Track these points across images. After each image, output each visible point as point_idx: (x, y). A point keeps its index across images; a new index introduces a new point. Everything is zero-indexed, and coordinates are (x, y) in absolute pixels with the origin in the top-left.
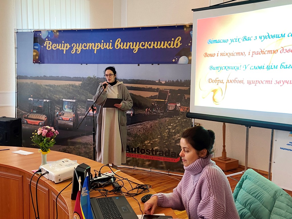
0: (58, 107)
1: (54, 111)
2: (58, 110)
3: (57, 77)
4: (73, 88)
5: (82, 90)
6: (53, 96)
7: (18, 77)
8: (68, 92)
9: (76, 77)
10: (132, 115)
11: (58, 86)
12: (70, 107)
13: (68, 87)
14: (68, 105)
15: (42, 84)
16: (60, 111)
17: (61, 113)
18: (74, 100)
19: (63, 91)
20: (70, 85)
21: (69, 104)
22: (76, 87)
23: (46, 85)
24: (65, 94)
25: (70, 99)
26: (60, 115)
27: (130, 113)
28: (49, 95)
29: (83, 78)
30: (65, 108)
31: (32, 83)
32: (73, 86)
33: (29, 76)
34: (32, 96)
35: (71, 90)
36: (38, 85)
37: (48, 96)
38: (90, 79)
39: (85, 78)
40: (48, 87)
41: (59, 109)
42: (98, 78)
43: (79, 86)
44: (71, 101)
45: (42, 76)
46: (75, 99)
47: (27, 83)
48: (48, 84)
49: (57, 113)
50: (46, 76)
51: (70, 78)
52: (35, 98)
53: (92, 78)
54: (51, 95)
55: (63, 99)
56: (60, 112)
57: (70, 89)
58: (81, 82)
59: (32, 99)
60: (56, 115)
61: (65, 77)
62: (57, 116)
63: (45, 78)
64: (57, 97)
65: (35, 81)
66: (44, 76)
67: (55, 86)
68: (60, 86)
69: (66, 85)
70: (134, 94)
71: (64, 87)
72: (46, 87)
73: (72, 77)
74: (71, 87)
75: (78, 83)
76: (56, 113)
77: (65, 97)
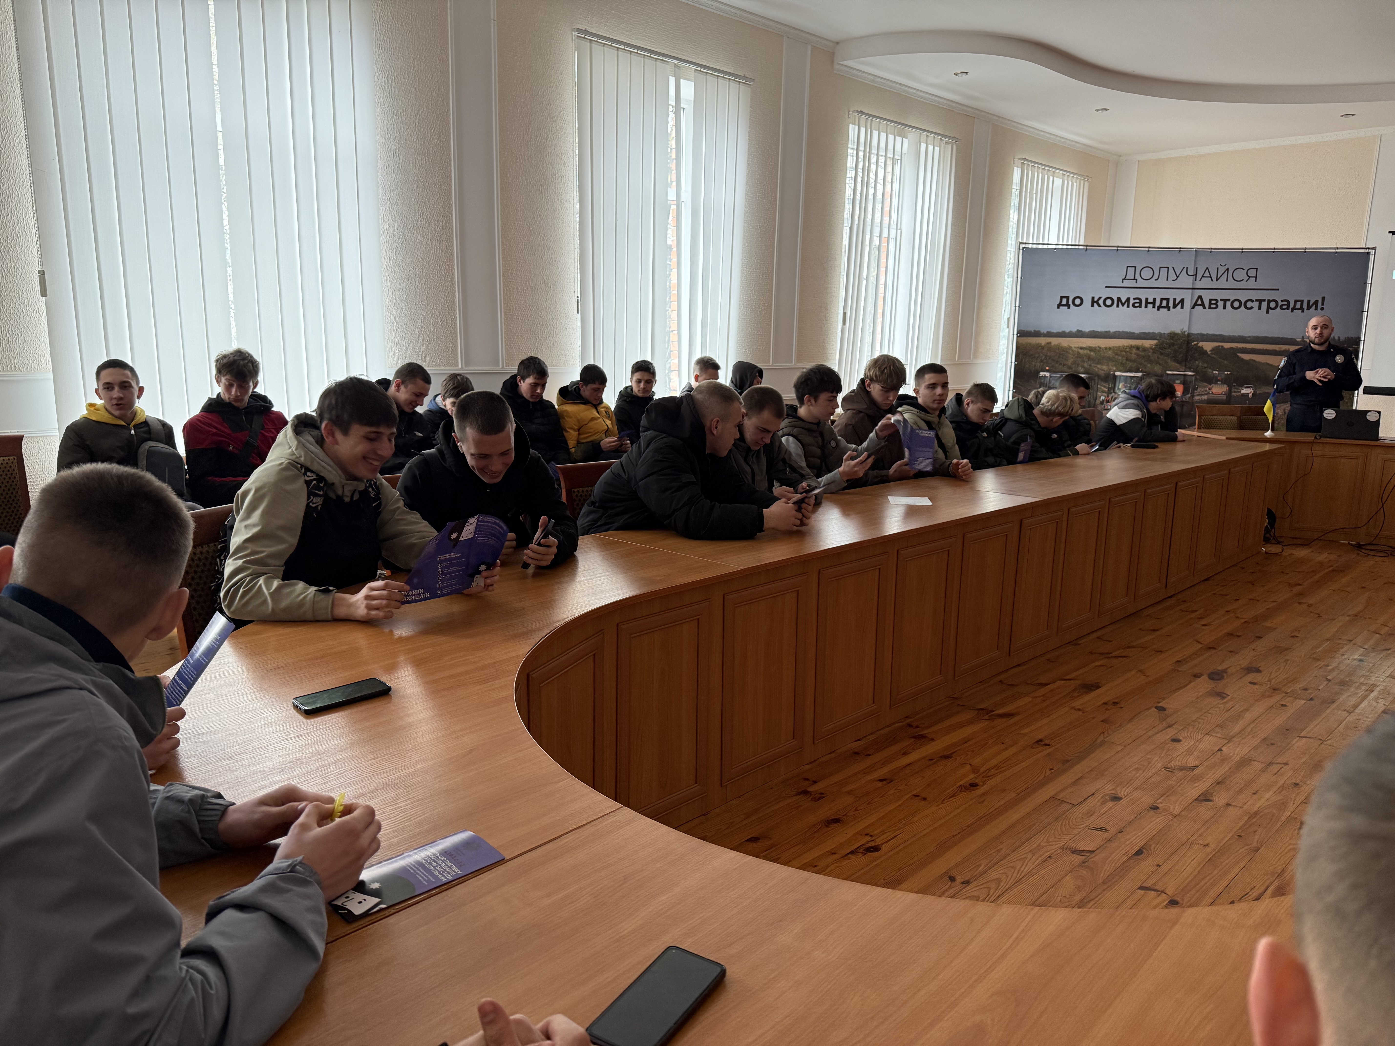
0: (1105, 387)
1: (1095, 395)
2: (1103, 392)
3: (1106, 332)
4: (1138, 352)
5: (1156, 355)
6: (1095, 367)
7: (1022, 334)
8: (1127, 360)
9: (1144, 333)
10: (1250, 395)
11: (1106, 348)
12: (1130, 387)
13: (1128, 350)
14: (1126, 383)
15: (1072, 346)
16: (1109, 393)
17: (1110, 397)
18: (1139, 374)
19: (1116, 357)
20: (1132, 347)
21: (1129, 381)
22: (1145, 349)
23: (1081, 348)
24: (1122, 363)
25: (1131, 371)
26: (1108, 402)
27: (1249, 392)
28: (1086, 365)
29: (1161, 335)
30: (1118, 388)
31: (1049, 343)
32: (1138, 348)
33: (1044, 331)
34: (1047, 368)
35: (1133, 356)
36: (1062, 347)
37: (1083, 367)
38: (1173, 336)
39: (1164, 334)
40: (1085, 351)
41: (1107, 390)
42: (1189, 335)
43: (1151, 348)
44: (1132, 374)
45: (1074, 330)
46: (1141, 372)
47: (1039, 345)
48: (1084, 346)
49: (1102, 398)
50: (1081, 331)
51: (1134, 333)
52: (1055, 372)
53: (1178, 334)
54: (1090, 365)
55: (1115, 371)
56: (1108, 396)
57: (1131, 353)
58: (1155, 342)
59: (1047, 374)
60: (1098, 402)
61: (1123, 332)
62: (1102, 403)
63: (1080, 334)
64: (1102, 369)
65: (1055, 341)
66: (1078, 331)
67: (1100, 348)
68: (1110, 349)
69: (1124, 346)
70: (1257, 360)
71: (1117, 351)
72: (1081, 351)
73: (1137, 331)
74: (1134, 351)
75: (1148, 343)
76: (1100, 397)
77: (1121, 368)
